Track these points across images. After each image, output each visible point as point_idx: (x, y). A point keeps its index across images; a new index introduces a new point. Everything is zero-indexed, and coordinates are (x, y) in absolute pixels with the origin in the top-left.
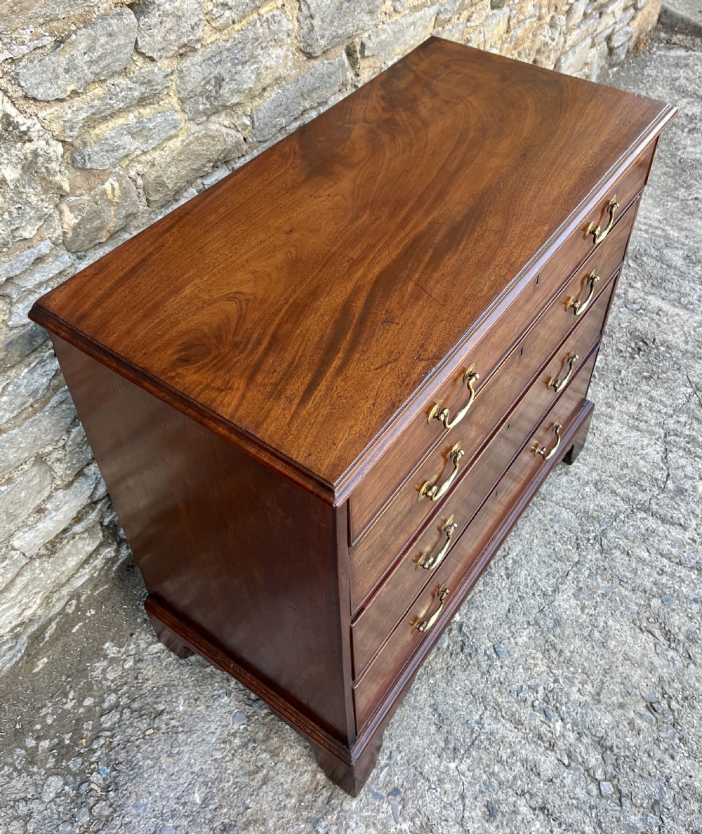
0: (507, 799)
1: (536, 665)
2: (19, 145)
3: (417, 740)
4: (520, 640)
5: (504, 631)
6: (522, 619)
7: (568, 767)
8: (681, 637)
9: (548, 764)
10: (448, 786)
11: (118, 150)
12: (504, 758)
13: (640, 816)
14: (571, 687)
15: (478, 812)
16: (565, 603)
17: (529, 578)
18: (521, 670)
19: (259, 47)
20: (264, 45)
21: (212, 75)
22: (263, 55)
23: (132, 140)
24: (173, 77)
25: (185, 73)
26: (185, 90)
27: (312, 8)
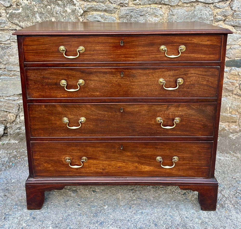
2: (73, 6)
5: (111, 222)
6: (120, 224)
11: (96, 18)
17: (138, 219)
19: (147, 14)
20: (149, 14)
21: (129, 14)
22: (149, 16)
23: (101, 19)
24: (117, 10)
25: (121, 10)
26: (121, 15)
27: (174, 13)
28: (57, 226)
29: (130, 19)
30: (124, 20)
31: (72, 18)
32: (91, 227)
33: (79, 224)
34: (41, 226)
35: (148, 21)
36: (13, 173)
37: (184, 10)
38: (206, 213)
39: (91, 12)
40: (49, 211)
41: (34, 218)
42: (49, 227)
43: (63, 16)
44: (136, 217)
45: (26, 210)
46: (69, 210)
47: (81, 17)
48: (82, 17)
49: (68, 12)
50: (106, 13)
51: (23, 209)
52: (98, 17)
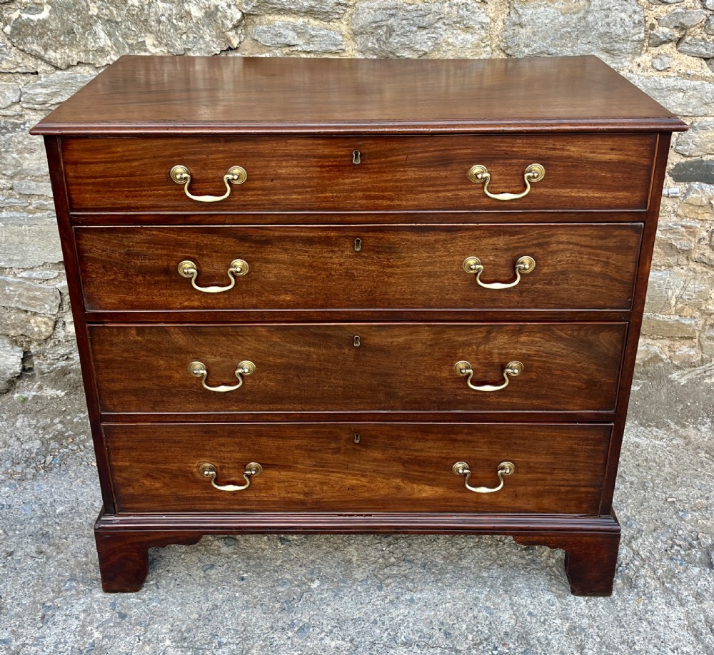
5: (328, 624)
6: (352, 632)
17: (401, 617)
19: (441, 21)
20: (446, 22)
21: (384, 23)
22: (446, 30)
23: (296, 37)
24: (348, 10)
25: (360, 11)
26: (357, 24)
27: (524, 19)
28: (185, 639)
29: (386, 39)
30: (367, 42)
31: (207, 35)
32: (277, 638)
33: (244, 630)
34: (141, 638)
35: (444, 45)
36: (58, 487)
37: (556, 9)
38: (584, 603)
39: (267, 16)
40: (163, 595)
41: (123, 616)
42: (164, 639)
43: (180, 29)
44: (394, 613)
45: (99, 594)
46: (216, 593)
47: (234, 32)
48: (237, 33)
49: (195, 17)
50: (312, 21)
51: (90, 590)
52: (288, 31)
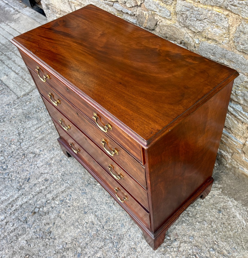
0: (46, 184)
1: (76, 202)
3: (69, 167)
4: (85, 200)
5: (89, 196)
6: (91, 203)
7: (47, 202)
8: (65, 253)
9: (49, 196)
10: (56, 172)
11: (151, 6)
12: (56, 186)
13: (26, 216)
14: (66, 210)
15: (48, 177)
16: (91, 217)
17: (103, 209)
18: (76, 198)
20: (208, 21)
21: (185, 13)
22: (208, 24)
23: (156, 8)
24: (174, 2)
25: (178, 4)
27: (246, 30)
28: (64, 176)
29: (186, 20)
34: (58, 169)
35: (207, 30)
40: (71, 162)
41: (61, 161)
42: (60, 172)
45: (62, 152)
50: (161, 3)
52: (153, 5)
